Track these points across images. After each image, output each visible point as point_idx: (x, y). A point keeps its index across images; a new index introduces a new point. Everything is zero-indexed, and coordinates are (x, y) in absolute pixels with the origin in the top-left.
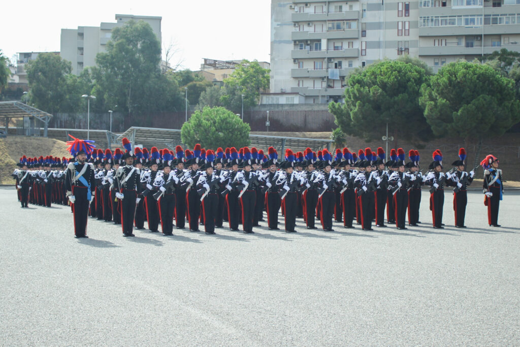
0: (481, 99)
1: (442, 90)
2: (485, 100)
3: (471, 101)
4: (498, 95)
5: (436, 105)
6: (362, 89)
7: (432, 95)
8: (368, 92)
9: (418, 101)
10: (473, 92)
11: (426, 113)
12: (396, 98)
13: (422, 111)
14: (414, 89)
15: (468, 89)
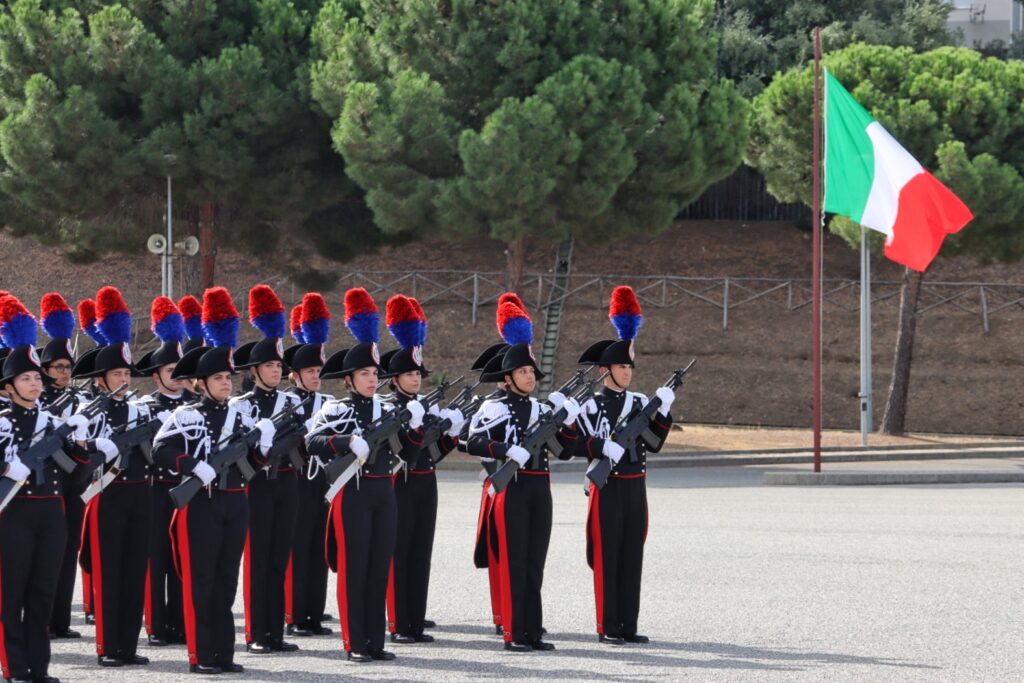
0: (578, 75)
1: (412, 31)
2: (594, 79)
3: (540, 79)
4: (649, 56)
5: (385, 102)
6: (50, 20)
7: (367, 56)
8: (80, 32)
9: (308, 80)
10: (543, 44)
11: (341, 136)
12: (210, 66)
13: (328, 122)
14: (286, 25)
15: (523, 32)
